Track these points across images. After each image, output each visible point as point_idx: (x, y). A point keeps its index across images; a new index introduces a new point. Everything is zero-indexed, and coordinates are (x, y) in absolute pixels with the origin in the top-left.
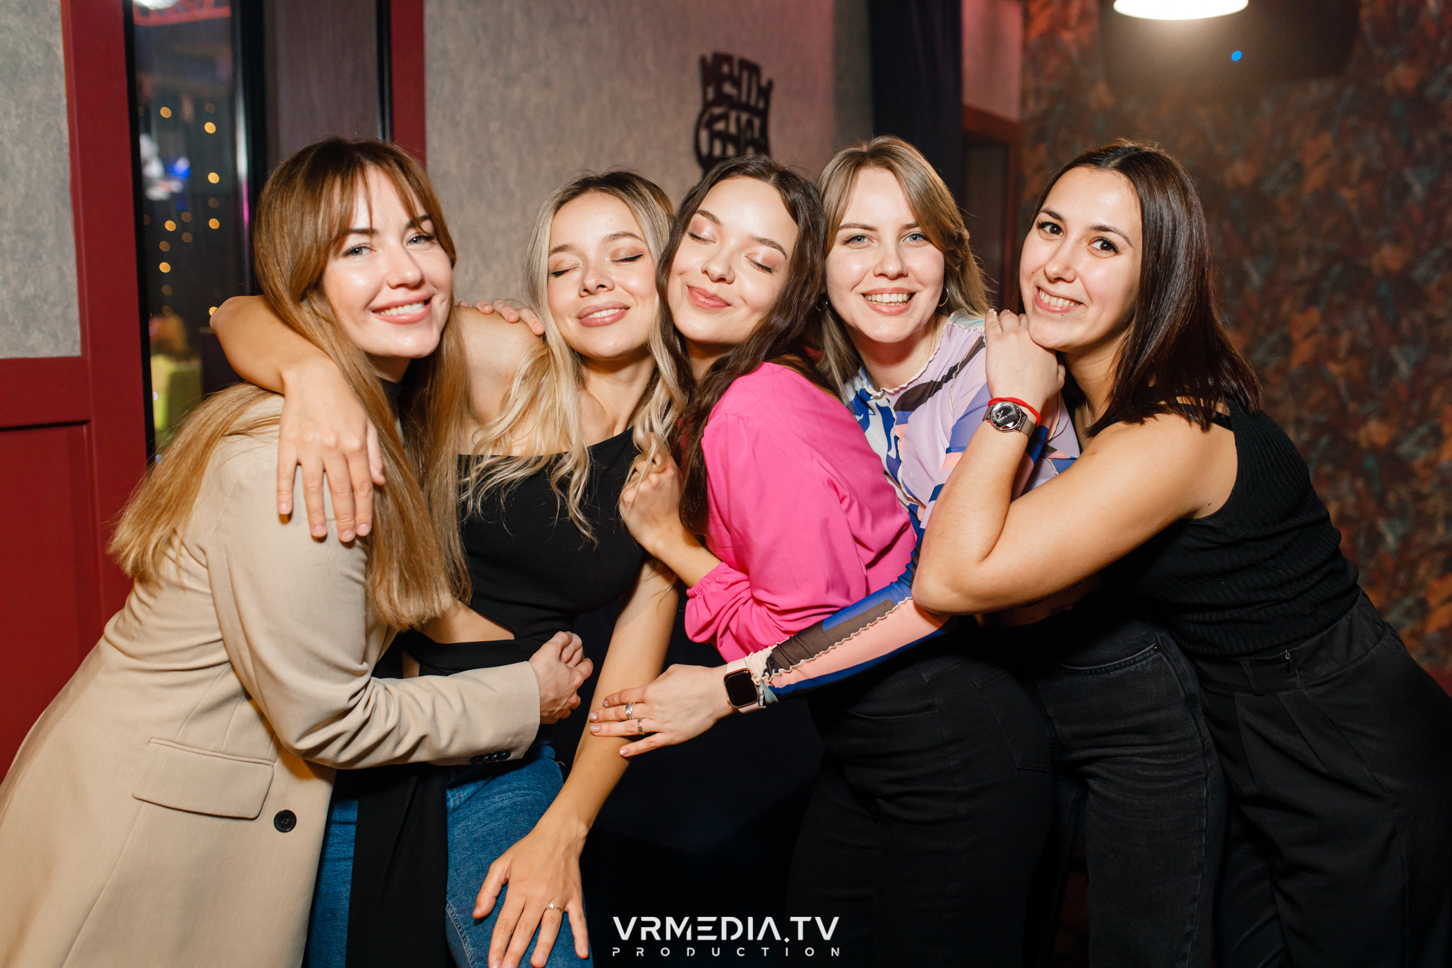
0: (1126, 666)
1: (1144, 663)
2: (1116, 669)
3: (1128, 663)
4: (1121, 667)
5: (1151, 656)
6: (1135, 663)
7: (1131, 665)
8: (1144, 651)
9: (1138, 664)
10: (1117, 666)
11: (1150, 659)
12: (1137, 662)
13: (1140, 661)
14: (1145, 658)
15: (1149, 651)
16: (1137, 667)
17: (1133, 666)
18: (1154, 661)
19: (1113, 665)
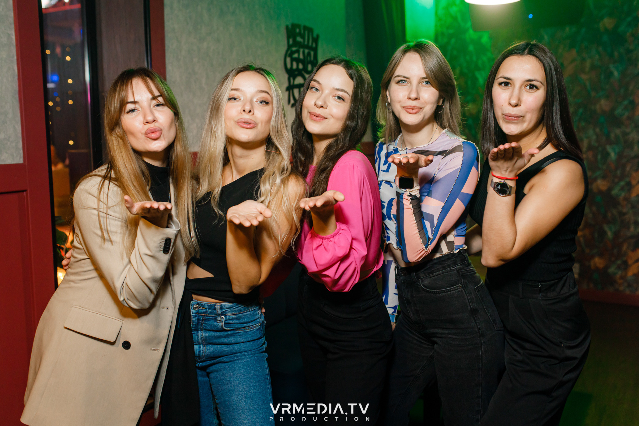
0: (446, 292)
1: (454, 292)
2: (442, 293)
3: (448, 291)
4: (444, 292)
5: (458, 289)
6: (451, 291)
7: (448, 292)
8: (455, 287)
9: (452, 292)
10: (443, 292)
11: (457, 290)
12: (452, 291)
13: (453, 290)
14: (455, 290)
15: (457, 287)
16: (451, 293)
17: (450, 293)
18: (459, 292)
19: (441, 291)
